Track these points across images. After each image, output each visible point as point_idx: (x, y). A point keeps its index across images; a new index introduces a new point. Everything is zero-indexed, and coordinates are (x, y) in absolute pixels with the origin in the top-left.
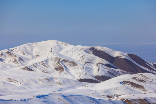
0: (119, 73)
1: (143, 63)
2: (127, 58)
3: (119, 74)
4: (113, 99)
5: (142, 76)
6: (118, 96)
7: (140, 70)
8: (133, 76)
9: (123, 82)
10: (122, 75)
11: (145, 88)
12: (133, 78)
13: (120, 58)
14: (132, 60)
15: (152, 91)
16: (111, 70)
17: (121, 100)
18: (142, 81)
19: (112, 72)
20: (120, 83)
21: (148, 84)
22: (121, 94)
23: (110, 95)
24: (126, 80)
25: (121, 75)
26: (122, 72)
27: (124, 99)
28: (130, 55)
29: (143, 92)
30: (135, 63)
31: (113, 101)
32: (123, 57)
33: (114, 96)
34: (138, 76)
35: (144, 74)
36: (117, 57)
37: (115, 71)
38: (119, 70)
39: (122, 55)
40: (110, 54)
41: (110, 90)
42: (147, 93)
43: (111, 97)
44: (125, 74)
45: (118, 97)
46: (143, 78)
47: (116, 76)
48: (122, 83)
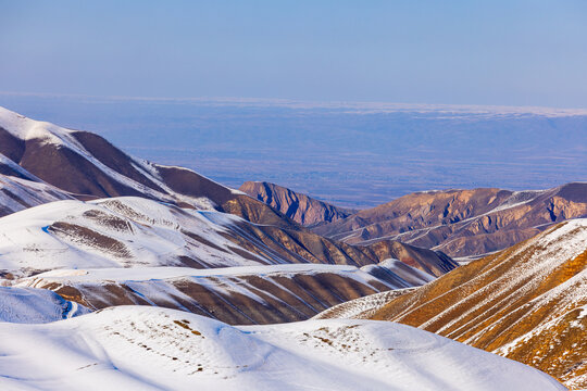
0: (39, 194)
1: (122, 162)
2: (64, 144)
3: (40, 199)
4: (17, 285)
5: (120, 206)
6: (34, 274)
7: (110, 188)
8: (89, 206)
9: (54, 225)
10: (49, 201)
11: (129, 248)
12: (88, 214)
13: (44, 144)
14: (85, 154)
15: (150, 258)
16: (11, 183)
17: (46, 287)
18: (117, 223)
19: (15, 193)
20: (44, 229)
21: (137, 236)
22: (43, 268)
23: (9, 271)
24: (65, 221)
25: (45, 201)
26: (51, 193)
27: (54, 285)
28: (78, 136)
29: (121, 261)
30: (95, 162)
31: (17, 291)
32: (56, 141)
33: (21, 274)
34: (104, 206)
35: (124, 200)
36: (35, 141)
37: (25, 189)
38: (42, 186)
39: (51, 135)
40: (12, 131)
41: (8, 253)
42: (135, 267)
43: (11, 275)
44: (59, 197)
45: (35, 277)
46: (120, 215)
47: (29, 206)
48: (51, 229)
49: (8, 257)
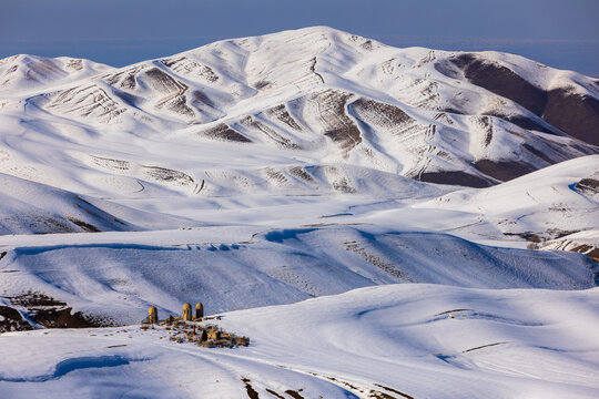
0: (564, 149)
2: (589, 94)
3: (565, 154)
4: (544, 248)
6: (561, 235)
9: (581, 182)
10: (575, 157)
13: (568, 94)
16: (533, 137)
17: (575, 250)
19: (537, 148)
20: (571, 187)
22: (570, 229)
23: (535, 232)
24: (593, 178)
25: (571, 157)
26: (577, 147)
27: (585, 248)
31: (545, 254)
32: (580, 90)
33: (547, 235)
36: (558, 92)
37: (549, 144)
38: (566, 140)
39: (575, 85)
40: (532, 81)
41: (533, 214)
43: (537, 237)
44: (587, 152)
45: (563, 238)
47: (553, 163)
48: (579, 186)
49: (532, 218)
